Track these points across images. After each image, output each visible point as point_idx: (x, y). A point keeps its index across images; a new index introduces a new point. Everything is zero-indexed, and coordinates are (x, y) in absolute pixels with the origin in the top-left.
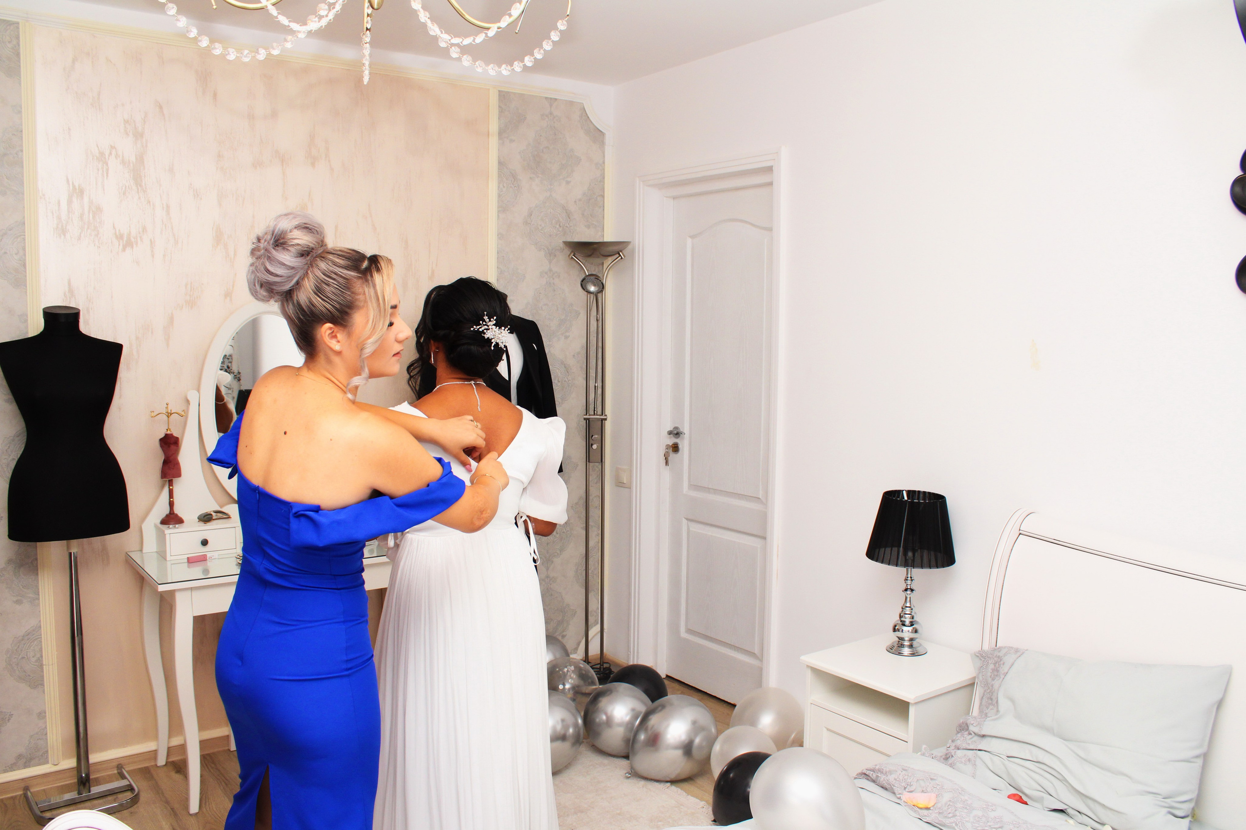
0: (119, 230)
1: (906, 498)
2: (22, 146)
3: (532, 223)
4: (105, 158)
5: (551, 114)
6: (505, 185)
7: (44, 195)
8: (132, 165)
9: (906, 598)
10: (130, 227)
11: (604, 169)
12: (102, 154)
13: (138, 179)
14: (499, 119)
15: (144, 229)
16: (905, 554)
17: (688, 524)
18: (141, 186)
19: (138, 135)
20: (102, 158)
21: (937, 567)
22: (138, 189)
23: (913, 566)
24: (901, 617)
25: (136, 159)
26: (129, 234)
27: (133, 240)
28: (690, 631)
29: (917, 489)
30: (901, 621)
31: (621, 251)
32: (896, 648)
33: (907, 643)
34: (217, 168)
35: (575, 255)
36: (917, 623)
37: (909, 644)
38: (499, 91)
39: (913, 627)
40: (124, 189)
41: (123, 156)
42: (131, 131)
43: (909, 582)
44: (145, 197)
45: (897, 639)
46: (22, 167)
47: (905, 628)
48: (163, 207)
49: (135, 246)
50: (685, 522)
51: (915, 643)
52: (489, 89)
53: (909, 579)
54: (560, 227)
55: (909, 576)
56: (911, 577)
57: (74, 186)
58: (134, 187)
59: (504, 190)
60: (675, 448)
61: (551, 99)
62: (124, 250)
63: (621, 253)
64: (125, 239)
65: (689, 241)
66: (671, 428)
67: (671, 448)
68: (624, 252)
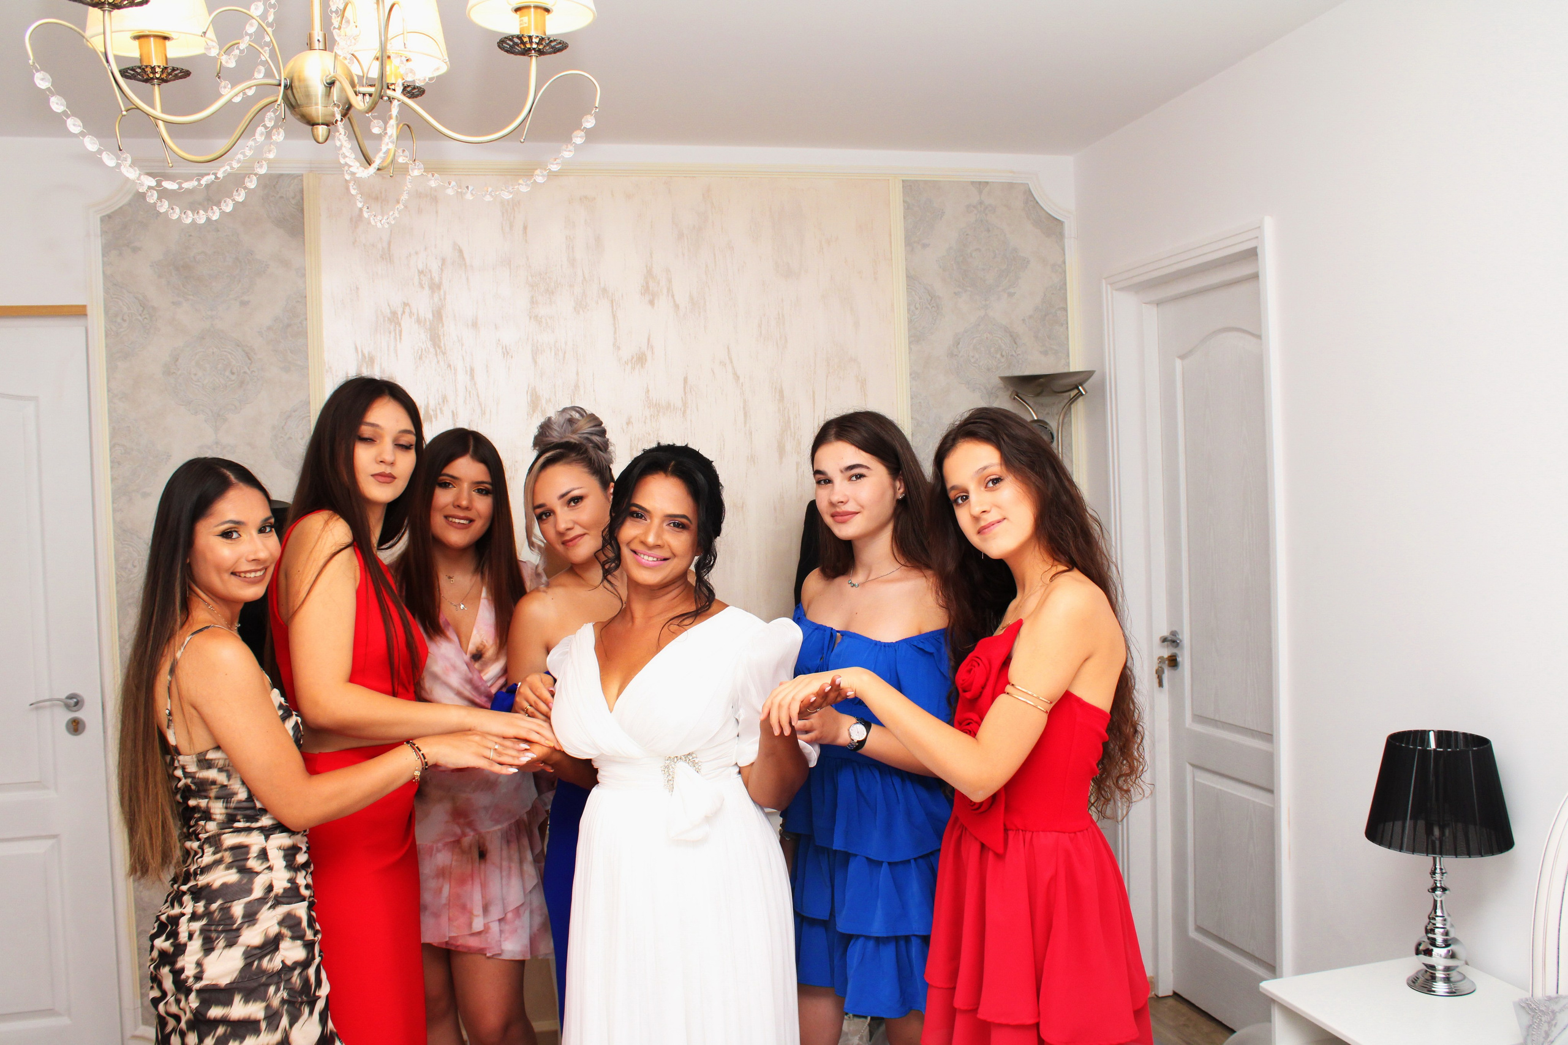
1: (1433, 745)
2: (306, 314)
3: (961, 354)
4: (398, 318)
5: (981, 203)
6: (918, 305)
7: (330, 368)
8: (428, 323)
9: (1435, 902)
10: (428, 398)
11: (1065, 272)
12: (394, 313)
13: (435, 339)
14: (904, 218)
15: (445, 399)
16: (1429, 832)
17: (1193, 771)
18: (440, 347)
19: (435, 287)
20: (394, 319)
21: (1492, 853)
22: (436, 352)
23: (1441, 853)
24: (1427, 932)
25: (433, 316)
27: (431, 413)
28: (1200, 929)
29: (1453, 729)
30: (1429, 938)
31: (1081, 385)
32: (1424, 982)
33: (1440, 975)
34: (530, 318)
35: (1019, 395)
36: (1455, 941)
37: (1444, 976)
38: (903, 181)
39: (1449, 949)
40: (420, 353)
41: (418, 314)
42: (427, 283)
43: (1438, 876)
44: (444, 360)
45: (1425, 968)
46: (307, 338)
47: (1436, 951)
48: (466, 371)
49: (434, 420)
50: (1189, 768)
51: (1454, 976)
52: (889, 180)
53: (1438, 871)
54: (1002, 356)
55: (1438, 867)
56: (1441, 869)
57: (363, 355)
58: (432, 350)
59: (917, 312)
60: (1173, 662)
61: (980, 183)
63: (1080, 388)
65: (1178, 363)
66: (1165, 633)
67: (1167, 662)
68: (1084, 385)
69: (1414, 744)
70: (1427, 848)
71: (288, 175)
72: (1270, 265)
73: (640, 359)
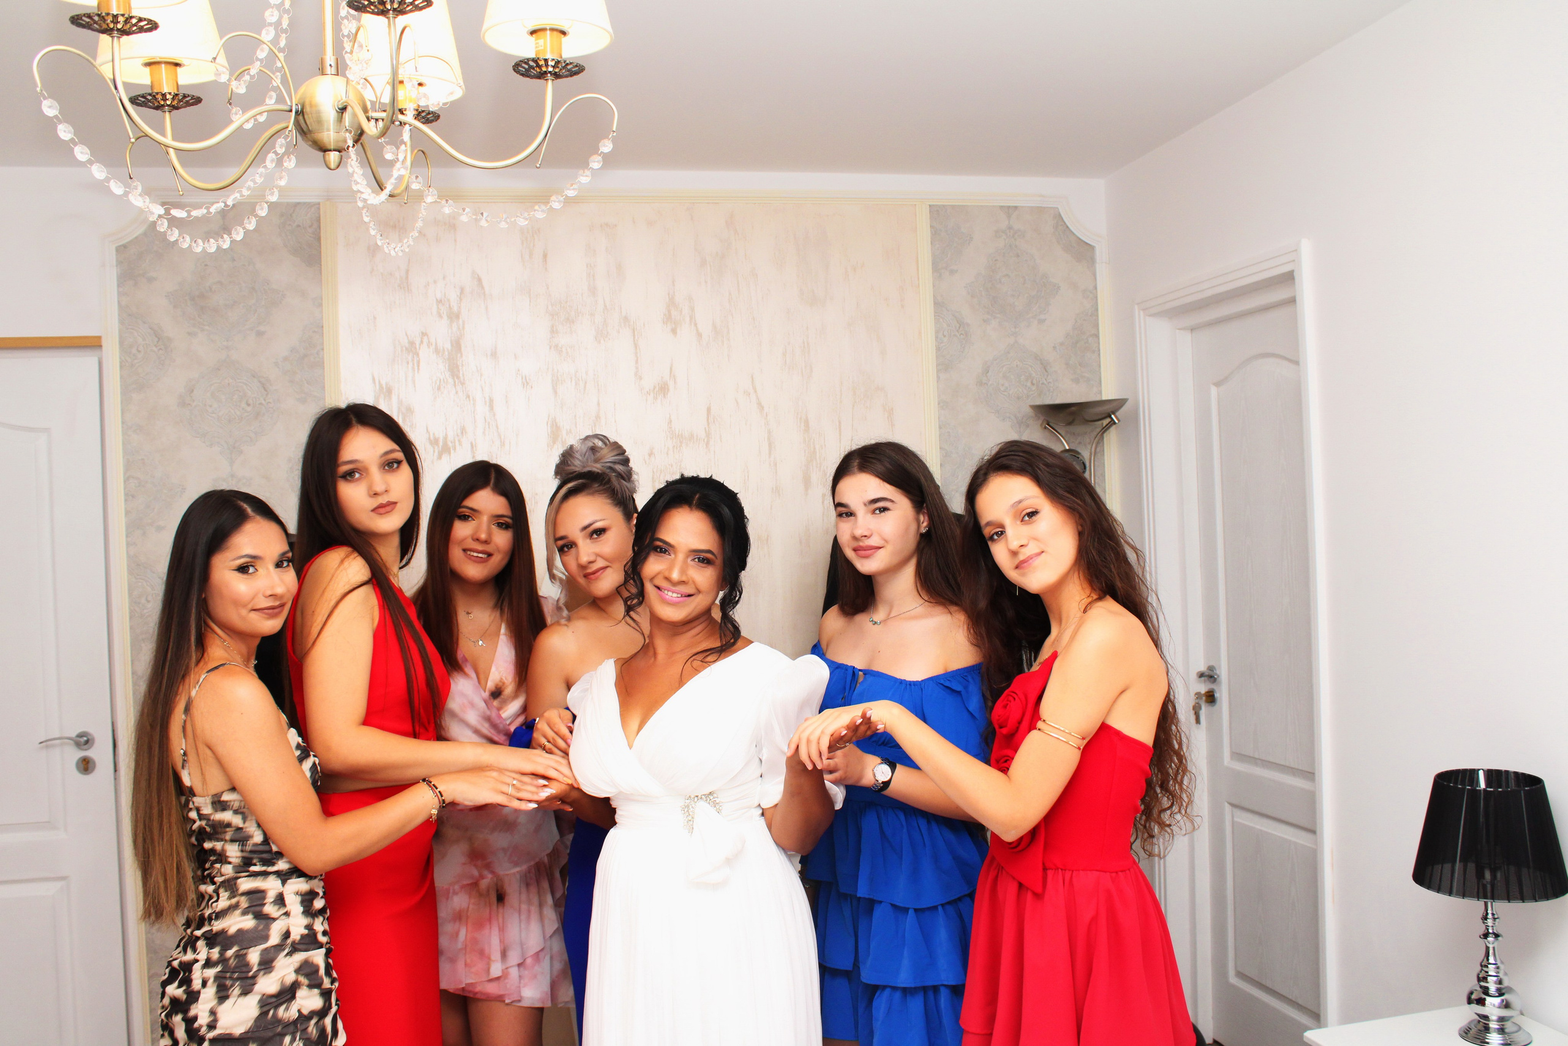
0: (434, 434)
1: (1482, 785)
2: (323, 344)
3: (990, 382)
4: (416, 348)
5: (1010, 228)
6: (946, 333)
8: (447, 353)
9: (1487, 948)
10: (446, 429)
11: (1096, 297)
12: (412, 343)
13: (454, 370)
14: (932, 243)
15: (463, 431)
16: (1480, 875)
17: (1232, 811)
18: (458, 378)
19: (454, 316)
20: (412, 348)
21: (1547, 898)
22: (455, 382)
23: (1493, 898)
24: (1479, 980)
25: (452, 345)
26: (445, 438)
27: (450, 444)
28: (1240, 975)
29: (1503, 768)
30: (1481, 987)
31: (1114, 413)
32: (1477, 1033)
33: (1493, 1025)
34: (550, 347)
35: (1051, 426)
36: (1510, 990)
37: (1498, 1027)
38: (930, 206)
39: (1502, 998)
40: (438, 384)
41: (436, 344)
42: (445, 313)
43: (1490, 922)
44: (463, 391)
45: (1477, 1018)
46: (324, 368)
47: (1489, 1000)
48: (485, 402)
49: (452, 451)
50: (1227, 807)
51: (1509, 1026)
52: (915, 205)
53: (1490, 916)
54: (1033, 384)
55: (1490, 911)
56: (1493, 914)
57: (381, 385)
58: (451, 380)
59: (945, 340)
60: (1210, 698)
61: (1009, 207)
62: (440, 457)
63: (1113, 416)
64: (441, 444)
65: (1214, 391)
66: (1203, 668)
67: (1204, 698)
68: (1117, 414)
69: (1463, 783)
70: (1478, 893)
71: (305, 203)
72: (1307, 290)
73: (663, 389)
